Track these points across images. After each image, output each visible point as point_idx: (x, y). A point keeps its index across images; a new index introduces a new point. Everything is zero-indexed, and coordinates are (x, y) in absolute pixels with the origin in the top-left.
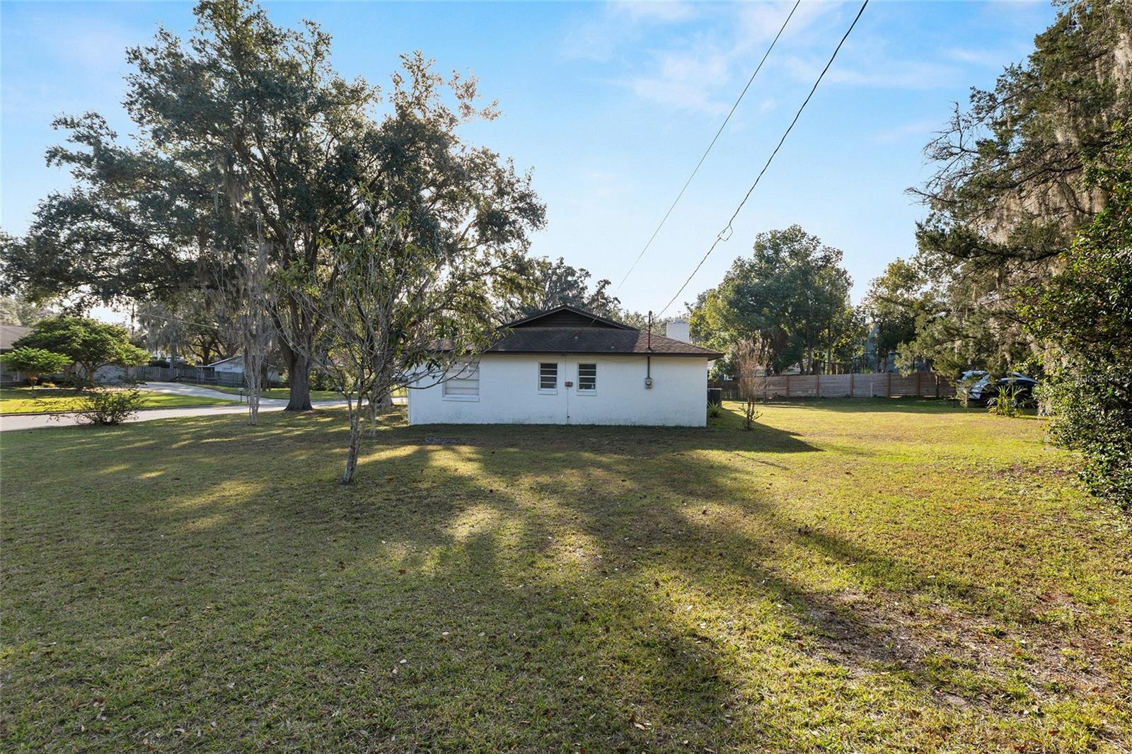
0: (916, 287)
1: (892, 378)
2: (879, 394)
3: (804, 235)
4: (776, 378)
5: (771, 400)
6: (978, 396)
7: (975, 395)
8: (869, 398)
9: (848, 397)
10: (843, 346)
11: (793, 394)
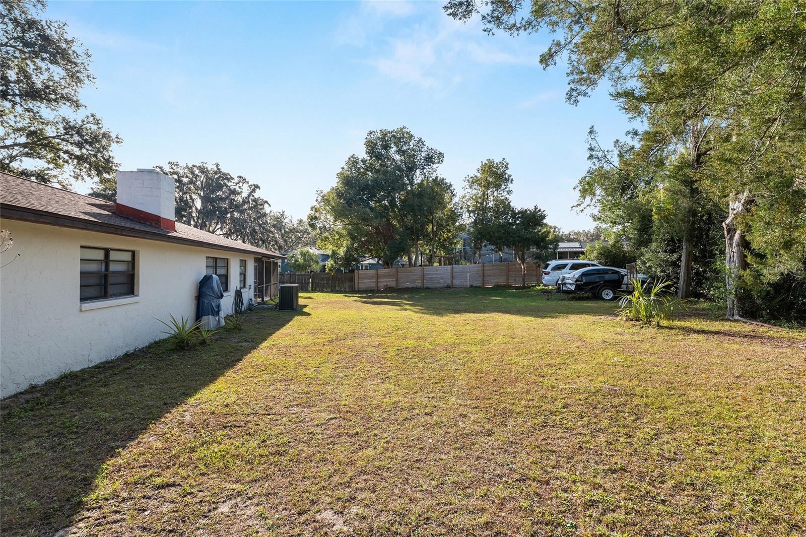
0: (503, 187)
1: (486, 268)
2: (475, 284)
3: (411, 137)
4: (387, 270)
5: (382, 292)
6: (573, 288)
7: (569, 286)
8: (466, 288)
9: (449, 287)
10: (445, 240)
11: (403, 285)
